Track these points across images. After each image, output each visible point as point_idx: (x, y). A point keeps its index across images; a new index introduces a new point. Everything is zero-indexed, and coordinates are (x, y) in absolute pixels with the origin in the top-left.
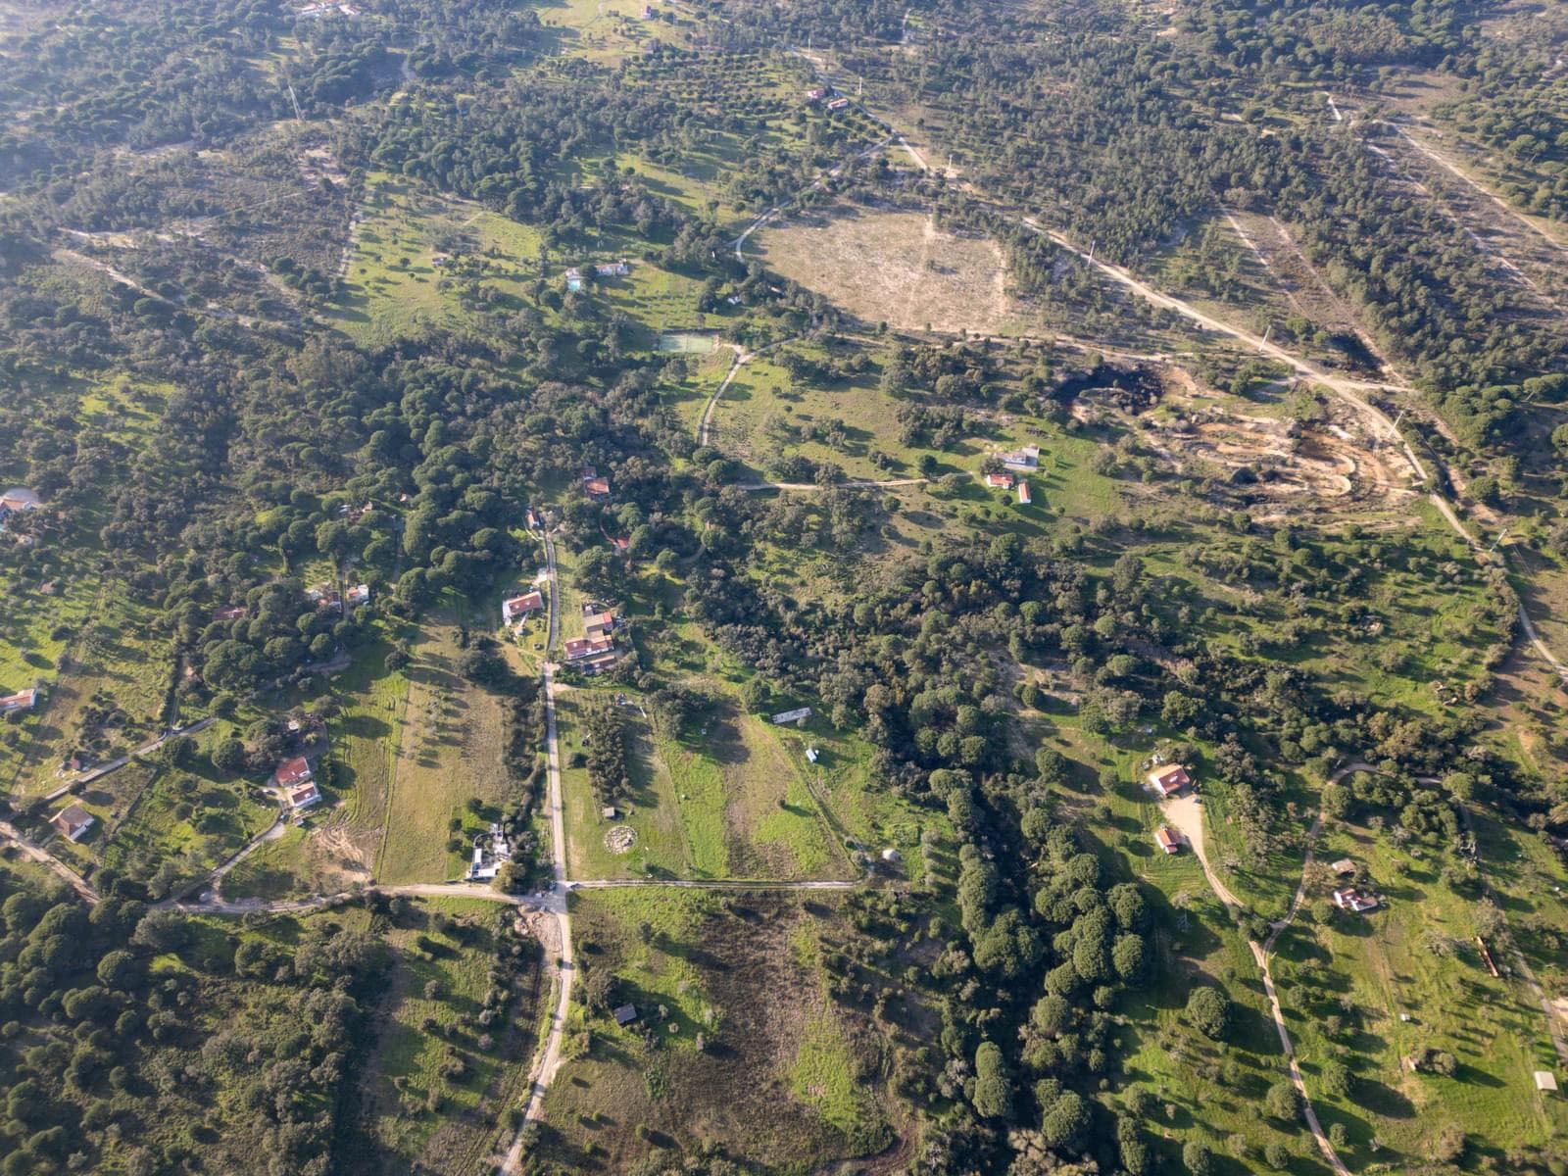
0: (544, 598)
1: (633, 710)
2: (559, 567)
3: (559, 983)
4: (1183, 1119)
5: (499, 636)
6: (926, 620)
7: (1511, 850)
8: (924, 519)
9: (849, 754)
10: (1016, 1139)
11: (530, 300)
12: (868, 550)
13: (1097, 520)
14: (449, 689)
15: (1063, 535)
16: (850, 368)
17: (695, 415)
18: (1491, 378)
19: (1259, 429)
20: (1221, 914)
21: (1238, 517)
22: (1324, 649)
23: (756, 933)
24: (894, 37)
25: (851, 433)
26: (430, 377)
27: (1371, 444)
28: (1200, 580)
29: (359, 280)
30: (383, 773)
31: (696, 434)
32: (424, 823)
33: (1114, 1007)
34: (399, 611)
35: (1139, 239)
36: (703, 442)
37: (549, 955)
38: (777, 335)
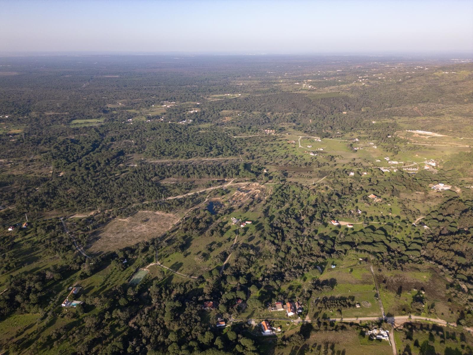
1: (317, 301)
2: (248, 318)
3: (416, 319)
5: (280, 336)
8: (251, 239)
25: (212, 244)
27: (248, 186)
31: (192, 279)
35: (162, 192)
36: (196, 278)
37: (408, 321)
38: (155, 253)
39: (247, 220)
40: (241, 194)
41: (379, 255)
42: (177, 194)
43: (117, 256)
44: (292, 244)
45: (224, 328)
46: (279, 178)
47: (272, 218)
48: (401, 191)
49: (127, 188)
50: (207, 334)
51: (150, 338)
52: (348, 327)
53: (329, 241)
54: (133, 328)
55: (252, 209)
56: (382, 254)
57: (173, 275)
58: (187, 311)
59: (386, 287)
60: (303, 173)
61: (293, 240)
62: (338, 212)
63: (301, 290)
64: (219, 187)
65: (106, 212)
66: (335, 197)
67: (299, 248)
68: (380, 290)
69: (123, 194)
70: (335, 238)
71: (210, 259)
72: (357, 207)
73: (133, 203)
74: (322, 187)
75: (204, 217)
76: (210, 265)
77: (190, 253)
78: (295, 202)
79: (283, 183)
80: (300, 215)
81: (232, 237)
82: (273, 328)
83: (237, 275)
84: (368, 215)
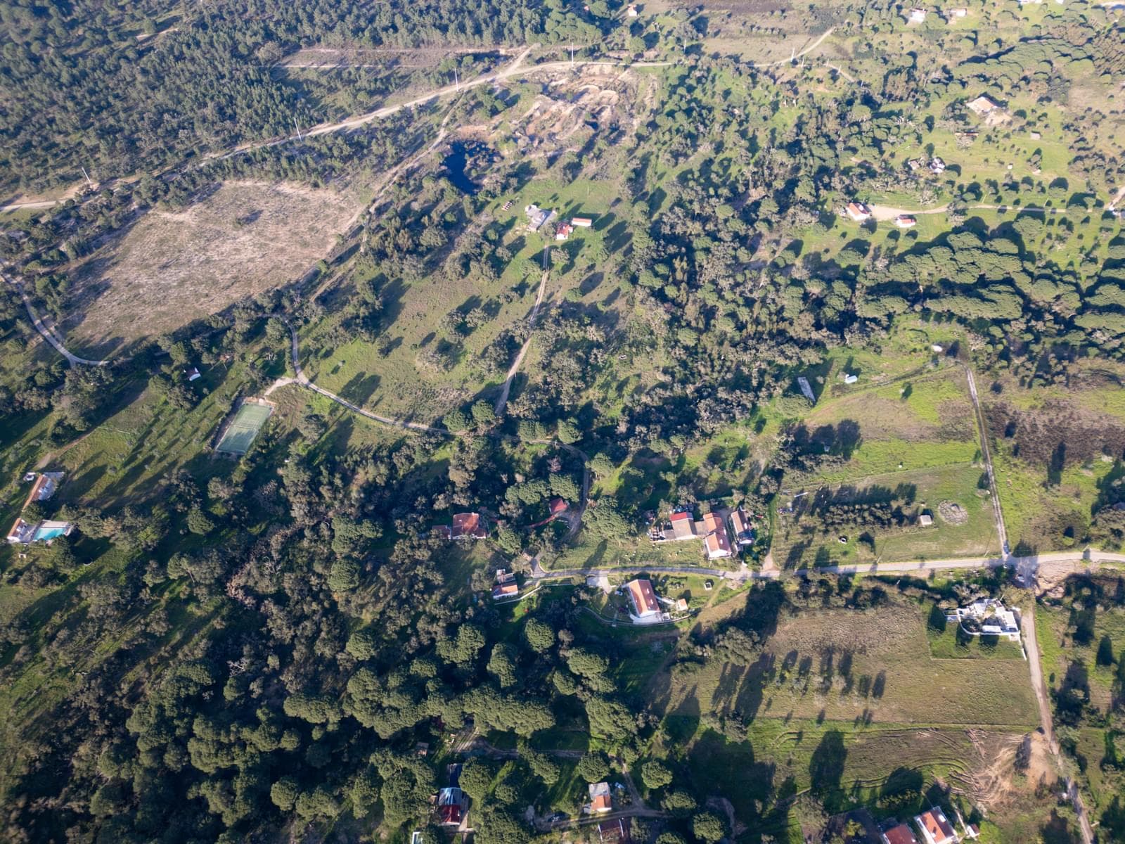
2: (590, 565)
8: (590, 283)
12: (615, 324)
17: (378, 430)
19: (543, 111)
20: (958, 213)
25: (465, 309)
27: (575, 74)
31: (407, 433)
35: (292, 106)
36: (425, 427)
37: (1080, 570)
38: (286, 342)
39: (575, 213)
40: (554, 108)
41: (996, 331)
42: (343, 114)
43: (166, 358)
44: (721, 297)
45: (516, 604)
46: (679, 40)
47: (654, 201)
48: (1076, 78)
49: (179, 89)
50: (464, 632)
51: (292, 647)
52: (892, 591)
53: (839, 286)
54: (242, 605)
55: (590, 167)
56: (1007, 328)
57: (350, 420)
58: (399, 550)
59: (1016, 452)
60: (755, 18)
61: (724, 283)
62: (868, 172)
63: (746, 463)
64: (481, 81)
65: (117, 187)
66: (860, 113)
67: (744, 315)
68: (997, 460)
69: (166, 116)
70: (855, 268)
71: (463, 363)
72: (930, 149)
73: (204, 149)
74: (819, 72)
75: (437, 202)
76: (465, 381)
77: (398, 342)
78: (731, 136)
79: (689, 61)
80: (746, 185)
81: (531, 281)
82: (665, 600)
83: (549, 416)
84: (965, 180)
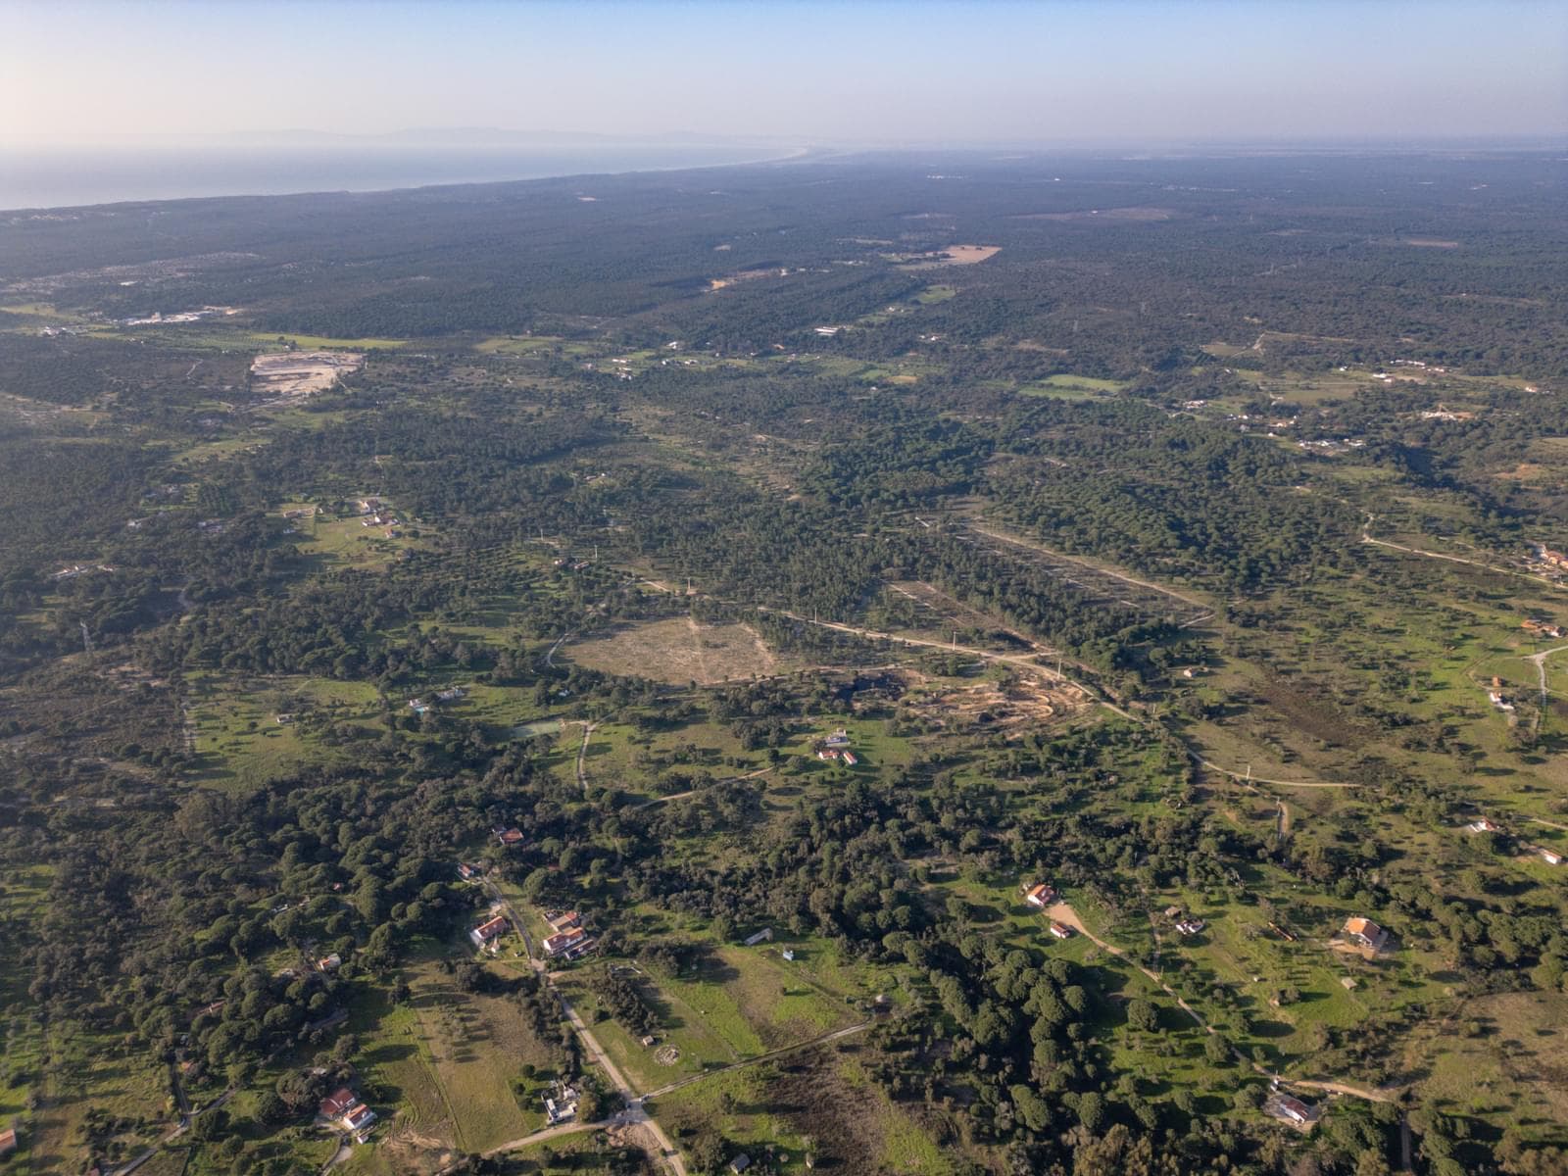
0: (507, 920)
1: (626, 971)
2: (507, 897)
3: (671, 1168)
4: (1163, 1087)
5: (478, 959)
6: (824, 853)
7: (1259, 876)
8: (788, 791)
9: (814, 948)
10: (1068, 1138)
11: (384, 727)
12: (755, 822)
13: (907, 761)
14: (454, 1003)
15: (889, 778)
16: (681, 713)
17: (571, 772)
18: (1098, 634)
19: (978, 692)
20: (1118, 961)
21: (996, 738)
22: (1090, 799)
23: (811, 1079)
24: (604, 522)
25: (705, 752)
26: (319, 798)
27: (1050, 686)
28: (993, 781)
29: (212, 747)
30: (428, 1080)
31: (577, 784)
32: (486, 1100)
33: (1084, 1036)
34: (380, 962)
36: (587, 788)
37: (651, 1153)
38: (612, 707)
39: (860, 752)
40: (989, 695)
46: (1179, 710)
55: (925, 738)
57: (570, 759)
59: (773, 1079)
60: (1292, 735)
63: (654, 936)
64: (981, 653)
68: (752, 1069)
72: (1217, 914)
74: (1257, 804)
77: (650, 742)
81: (758, 765)
82: (494, 940)
84: (1189, 954)
